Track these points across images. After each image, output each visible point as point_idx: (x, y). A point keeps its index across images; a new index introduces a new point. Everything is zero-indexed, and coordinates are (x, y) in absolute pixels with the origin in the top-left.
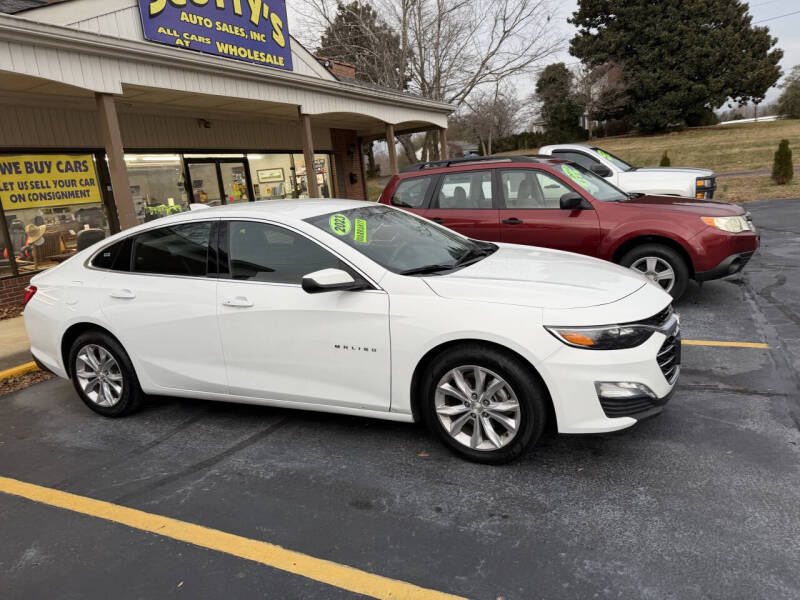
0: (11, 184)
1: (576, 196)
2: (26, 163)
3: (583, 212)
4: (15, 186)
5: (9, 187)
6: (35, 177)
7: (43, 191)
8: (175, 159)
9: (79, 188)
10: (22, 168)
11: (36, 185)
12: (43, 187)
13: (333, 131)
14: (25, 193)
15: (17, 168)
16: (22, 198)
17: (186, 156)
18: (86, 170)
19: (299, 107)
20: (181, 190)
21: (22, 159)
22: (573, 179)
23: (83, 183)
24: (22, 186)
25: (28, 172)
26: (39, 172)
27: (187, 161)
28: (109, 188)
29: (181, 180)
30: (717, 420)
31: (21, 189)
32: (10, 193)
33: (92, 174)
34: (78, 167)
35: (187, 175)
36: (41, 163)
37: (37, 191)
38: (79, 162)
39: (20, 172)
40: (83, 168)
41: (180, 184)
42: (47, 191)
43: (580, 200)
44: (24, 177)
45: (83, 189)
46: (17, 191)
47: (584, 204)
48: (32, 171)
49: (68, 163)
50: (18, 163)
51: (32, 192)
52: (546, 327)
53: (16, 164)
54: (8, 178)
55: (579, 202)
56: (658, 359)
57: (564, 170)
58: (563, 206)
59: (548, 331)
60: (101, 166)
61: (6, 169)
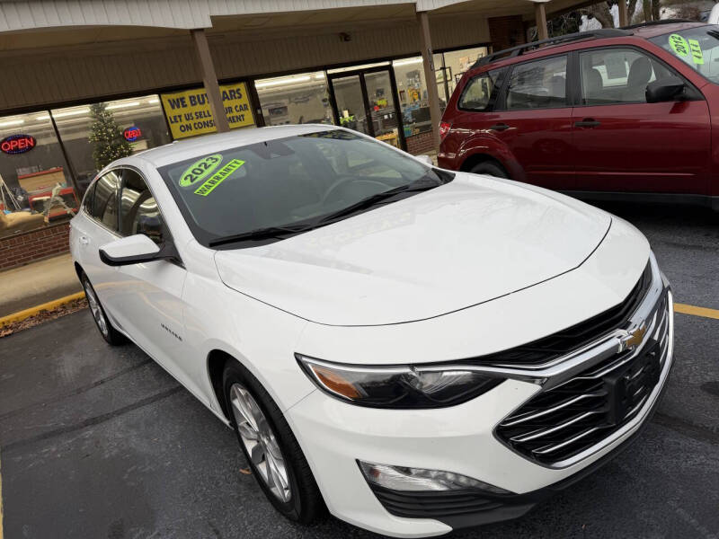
0: (180, 116)
1: (678, 82)
2: (190, 97)
3: (692, 104)
4: (183, 118)
5: (178, 119)
6: (199, 108)
7: (205, 120)
8: (321, 75)
9: (235, 113)
10: (187, 101)
11: (199, 115)
12: (206, 116)
13: (491, 21)
14: (192, 122)
15: (183, 102)
16: (189, 128)
17: (330, 72)
18: (240, 97)
19: (415, 4)
20: (326, 106)
21: (187, 94)
22: (681, 55)
23: (238, 109)
24: (188, 117)
25: (193, 105)
26: (201, 104)
27: (330, 77)
28: (259, 111)
29: (326, 95)
31: (188, 120)
32: (179, 124)
33: (245, 100)
34: (233, 95)
35: (331, 89)
36: (202, 95)
37: (201, 120)
38: (233, 91)
39: (186, 106)
40: (237, 95)
41: (324, 100)
42: (209, 119)
43: (681, 88)
44: (190, 109)
45: (239, 114)
46: (185, 122)
47: (688, 92)
48: (195, 104)
49: (224, 92)
50: (183, 98)
51: (197, 121)
52: (298, 357)
53: (182, 99)
54: (177, 112)
55: (678, 92)
56: (503, 433)
57: (672, 42)
58: (652, 98)
59: (299, 362)
60: (252, 92)
61: (174, 104)
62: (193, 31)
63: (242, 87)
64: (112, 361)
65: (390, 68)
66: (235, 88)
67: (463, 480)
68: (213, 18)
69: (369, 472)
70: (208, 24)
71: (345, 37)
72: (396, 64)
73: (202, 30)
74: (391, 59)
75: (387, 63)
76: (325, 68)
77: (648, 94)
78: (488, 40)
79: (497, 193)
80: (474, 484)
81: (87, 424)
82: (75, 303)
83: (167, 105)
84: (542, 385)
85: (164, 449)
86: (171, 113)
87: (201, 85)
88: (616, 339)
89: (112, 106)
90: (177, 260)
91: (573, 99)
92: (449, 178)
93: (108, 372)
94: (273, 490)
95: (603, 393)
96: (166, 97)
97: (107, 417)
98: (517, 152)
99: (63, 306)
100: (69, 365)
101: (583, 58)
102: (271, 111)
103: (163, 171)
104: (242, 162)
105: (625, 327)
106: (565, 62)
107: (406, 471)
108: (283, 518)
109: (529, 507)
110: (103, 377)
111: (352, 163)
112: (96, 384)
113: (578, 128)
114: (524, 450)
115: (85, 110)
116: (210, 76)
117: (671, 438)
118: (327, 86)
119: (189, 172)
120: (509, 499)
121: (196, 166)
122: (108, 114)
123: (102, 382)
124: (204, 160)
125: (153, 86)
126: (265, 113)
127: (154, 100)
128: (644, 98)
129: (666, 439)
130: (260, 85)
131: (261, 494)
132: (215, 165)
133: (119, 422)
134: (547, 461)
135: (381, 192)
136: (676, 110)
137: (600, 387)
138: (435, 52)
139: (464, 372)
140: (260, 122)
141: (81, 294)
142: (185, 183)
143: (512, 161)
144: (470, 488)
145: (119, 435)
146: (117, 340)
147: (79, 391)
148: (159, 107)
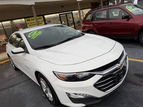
1: (128, 15)
3: (131, 19)
6: (33, 21)
8: (58, 14)
10: (31, 20)
11: (33, 23)
13: (92, 3)
16: (31, 25)
17: (60, 14)
20: (59, 20)
21: (30, 18)
24: (31, 23)
27: (60, 15)
28: (45, 22)
29: (59, 18)
30: (135, 103)
32: (29, 25)
33: (42, 19)
34: (40, 19)
35: (60, 17)
43: (129, 16)
44: (31, 21)
45: (41, 22)
47: (130, 17)
49: (38, 18)
52: (53, 72)
53: (29, 20)
54: (28, 22)
55: (128, 17)
56: (95, 85)
57: (126, 7)
58: (123, 18)
59: (54, 73)
60: (44, 18)
61: (28, 20)
62: (31, 5)
63: (42, 17)
64: (16, 74)
65: (72, 13)
66: (40, 17)
67: (87, 95)
68: (35, 3)
69: (69, 95)
70: (34, 4)
71: (63, 7)
72: (73, 12)
73: (33, 5)
74: (72, 11)
75: (71, 12)
76: (59, 13)
77: (122, 17)
78: (91, 7)
79: (93, 37)
80: (90, 96)
81: (10, 87)
82: (8, 62)
83: (26, 21)
84: (103, 75)
85: (27, 91)
86: (27, 22)
87: (33, 17)
88: (117, 66)
89: (15, 21)
90: (28, 53)
91: (108, 18)
92: (84, 35)
93: (15, 76)
94: (49, 99)
95: (115, 77)
96: (26, 19)
97: (15, 85)
98: (97, 29)
99: (5, 63)
100: (7, 75)
101: (110, 10)
102: (48, 22)
103: (25, 34)
104: (41, 32)
105: (119, 64)
106: (106, 11)
107: (76, 94)
108: (52, 105)
109: (101, 100)
110: (13, 77)
111: (65, 32)
112: (12, 78)
113: (109, 24)
114: (99, 89)
115: (9, 22)
116: (35, 15)
117: (128, 85)
118: (59, 16)
119: (30, 34)
120: (97, 99)
121: (31, 33)
122: (14, 23)
123: (14, 78)
124: (33, 32)
125: (23, 17)
126: (47, 22)
127: (23, 20)
128: (121, 18)
129: (127, 85)
130: (45, 16)
131: (47, 100)
132: (36, 33)
133: (17, 86)
134: (104, 91)
135: (70, 38)
136: (128, 20)
137: (114, 76)
138: (81, 10)
139: (87, 74)
140: (46, 24)
141: (9, 60)
142: (29, 36)
143: (96, 31)
144: (89, 97)
145: (17, 89)
146: (17, 69)
147: (9, 80)
148: (25, 21)
